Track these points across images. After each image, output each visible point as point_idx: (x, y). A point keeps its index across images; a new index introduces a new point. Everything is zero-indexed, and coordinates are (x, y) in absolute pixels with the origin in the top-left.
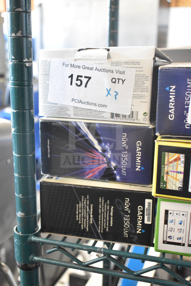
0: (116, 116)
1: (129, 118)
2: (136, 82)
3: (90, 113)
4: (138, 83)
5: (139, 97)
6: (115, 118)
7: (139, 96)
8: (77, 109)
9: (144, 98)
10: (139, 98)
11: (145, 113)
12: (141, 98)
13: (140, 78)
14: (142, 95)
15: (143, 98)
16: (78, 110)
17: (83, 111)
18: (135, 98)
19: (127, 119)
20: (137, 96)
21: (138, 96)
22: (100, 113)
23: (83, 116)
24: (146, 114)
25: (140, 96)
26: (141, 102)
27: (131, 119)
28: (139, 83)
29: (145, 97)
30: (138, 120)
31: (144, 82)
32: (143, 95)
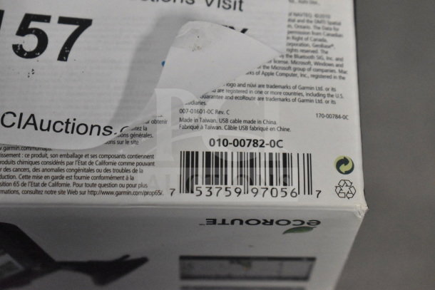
0: (208, 183)
1: (271, 183)
2: (294, 42)
3: (78, 170)
4: (301, 45)
5: (308, 98)
6: (204, 188)
7: (310, 92)
8: (10, 159)
9: (333, 102)
10: (311, 101)
11: (344, 161)
12: (320, 102)
13: (308, 27)
14: (320, 89)
15: (327, 102)
16: (13, 162)
17: (41, 167)
18: (295, 100)
19: (261, 191)
20: (299, 94)
21: (304, 92)
22: (127, 171)
23: (39, 188)
24: (348, 167)
25: (315, 92)
26: (322, 115)
27: (279, 188)
28: (307, 45)
29: (334, 99)
30: (315, 193)
31: (325, 41)
32: (328, 89)
